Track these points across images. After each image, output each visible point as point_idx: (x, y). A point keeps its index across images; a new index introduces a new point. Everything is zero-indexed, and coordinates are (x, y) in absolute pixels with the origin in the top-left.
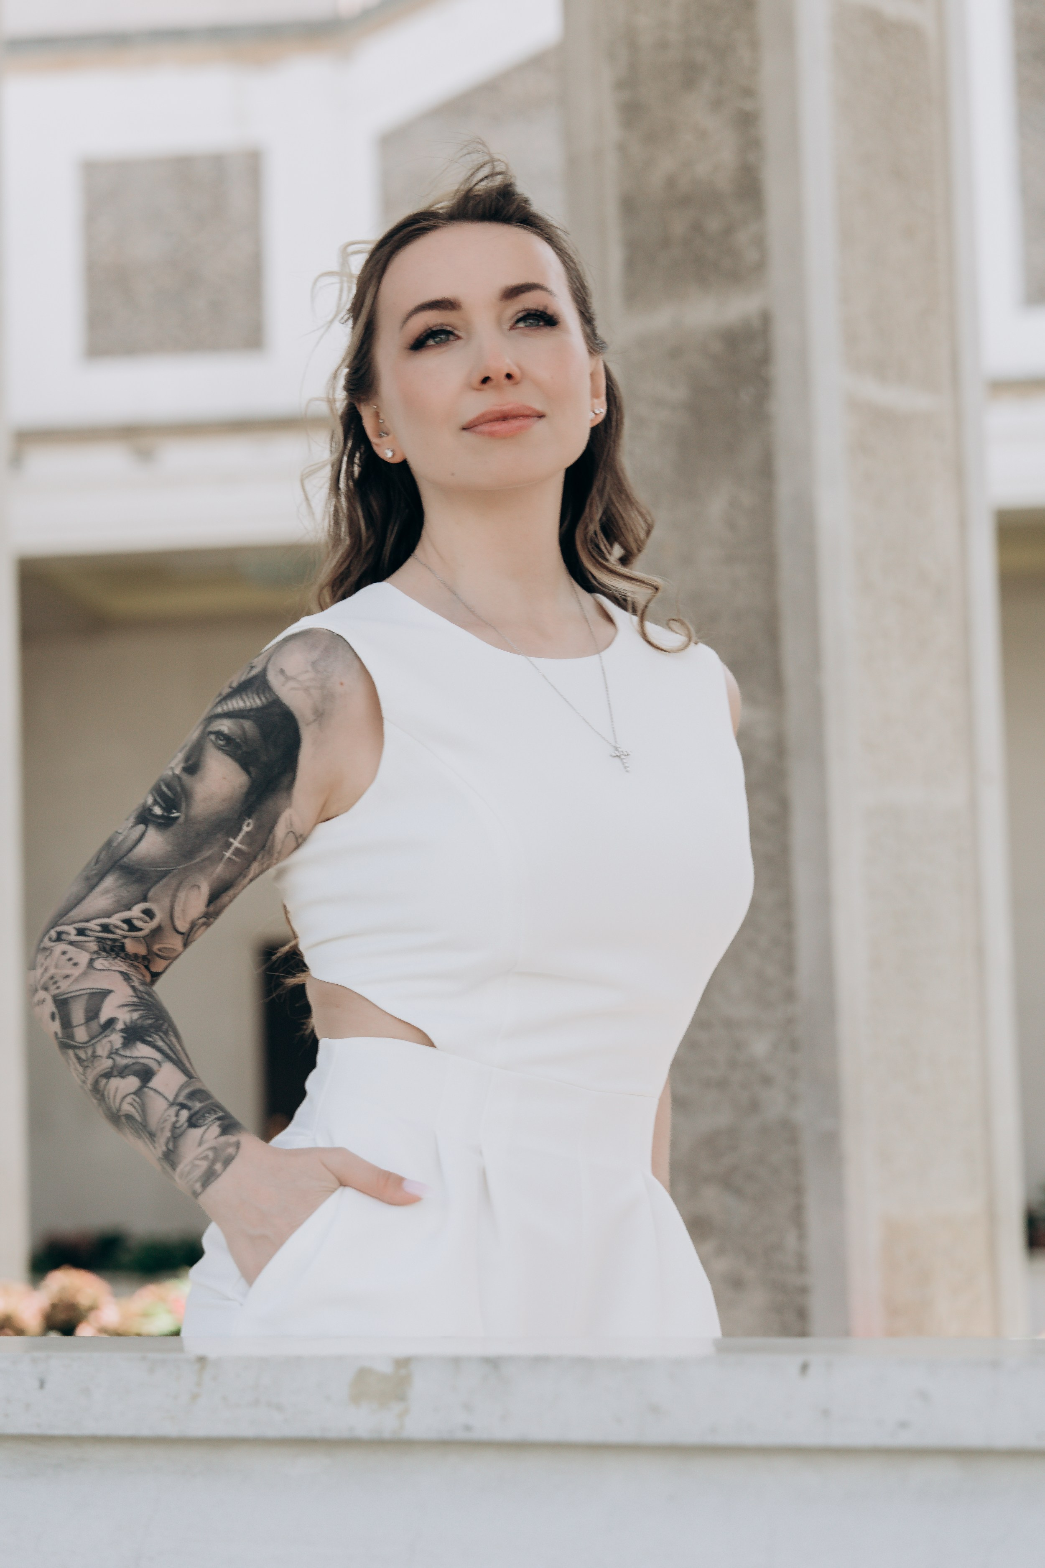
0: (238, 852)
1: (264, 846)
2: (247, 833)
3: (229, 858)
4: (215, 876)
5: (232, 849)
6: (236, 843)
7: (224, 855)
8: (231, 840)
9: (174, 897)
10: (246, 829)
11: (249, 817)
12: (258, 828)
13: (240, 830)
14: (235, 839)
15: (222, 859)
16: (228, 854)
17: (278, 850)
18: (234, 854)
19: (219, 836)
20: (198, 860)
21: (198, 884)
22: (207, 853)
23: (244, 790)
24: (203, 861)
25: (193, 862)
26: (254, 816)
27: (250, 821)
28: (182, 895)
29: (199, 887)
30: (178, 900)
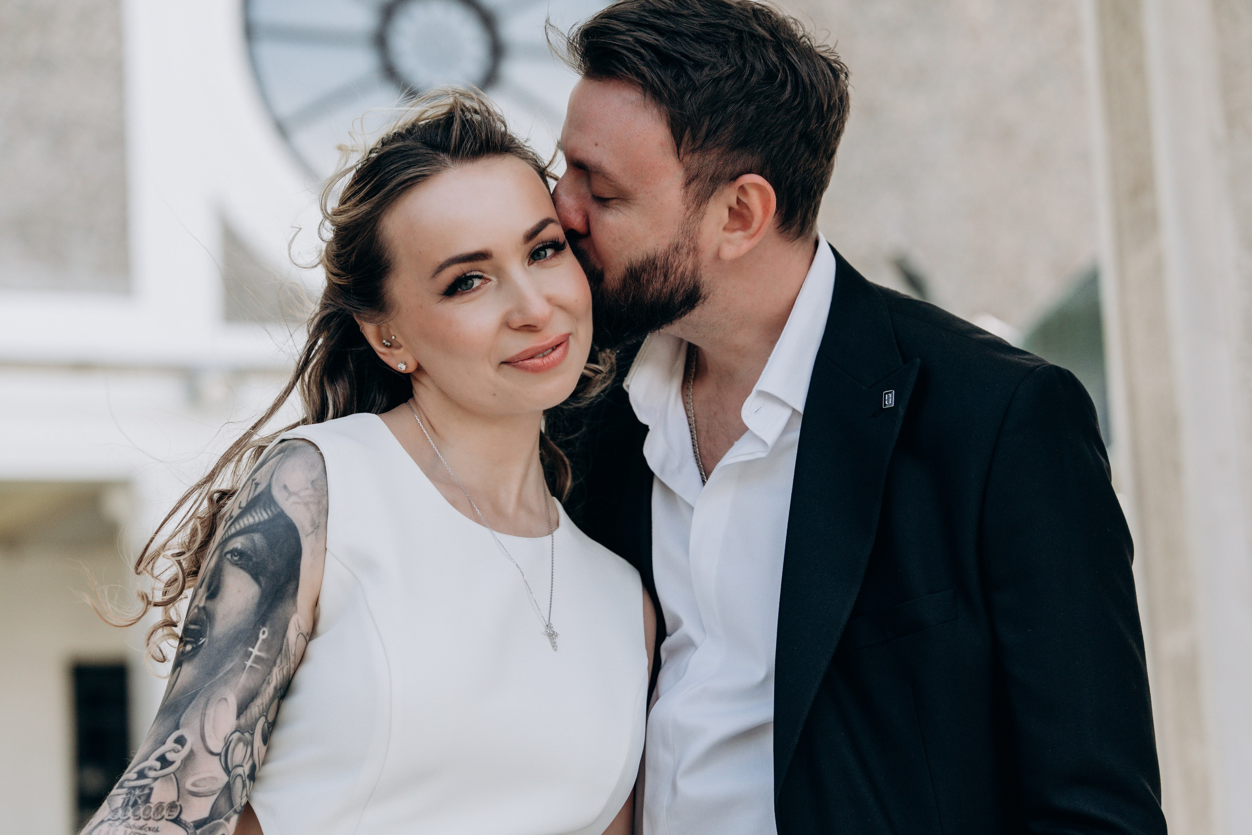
0: (258, 659)
1: (281, 650)
2: (263, 640)
3: (251, 667)
4: (240, 686)
5: (252, 657)
6: (255, 652)
7: (245, 665)
8: (250, 649)
9: (204, 714)
10: (262, 637)
11: (264, 625)
12: (273, 634)
13: (257, 639)
14: (253, 648)
15: (244, 668)
16: (249, 663)
17: (293, 653)
18: (254, 662)
19: (238, 647)
20: (221, 674)
21: (224, 697)
22: (228, 666)
23: (256, 600)
24: (225, 674)
25: (217, 678)
26: (268, 624)
27: (264, 629)
28: (210, 712)
29: (226, 699)
30: (207, 718)
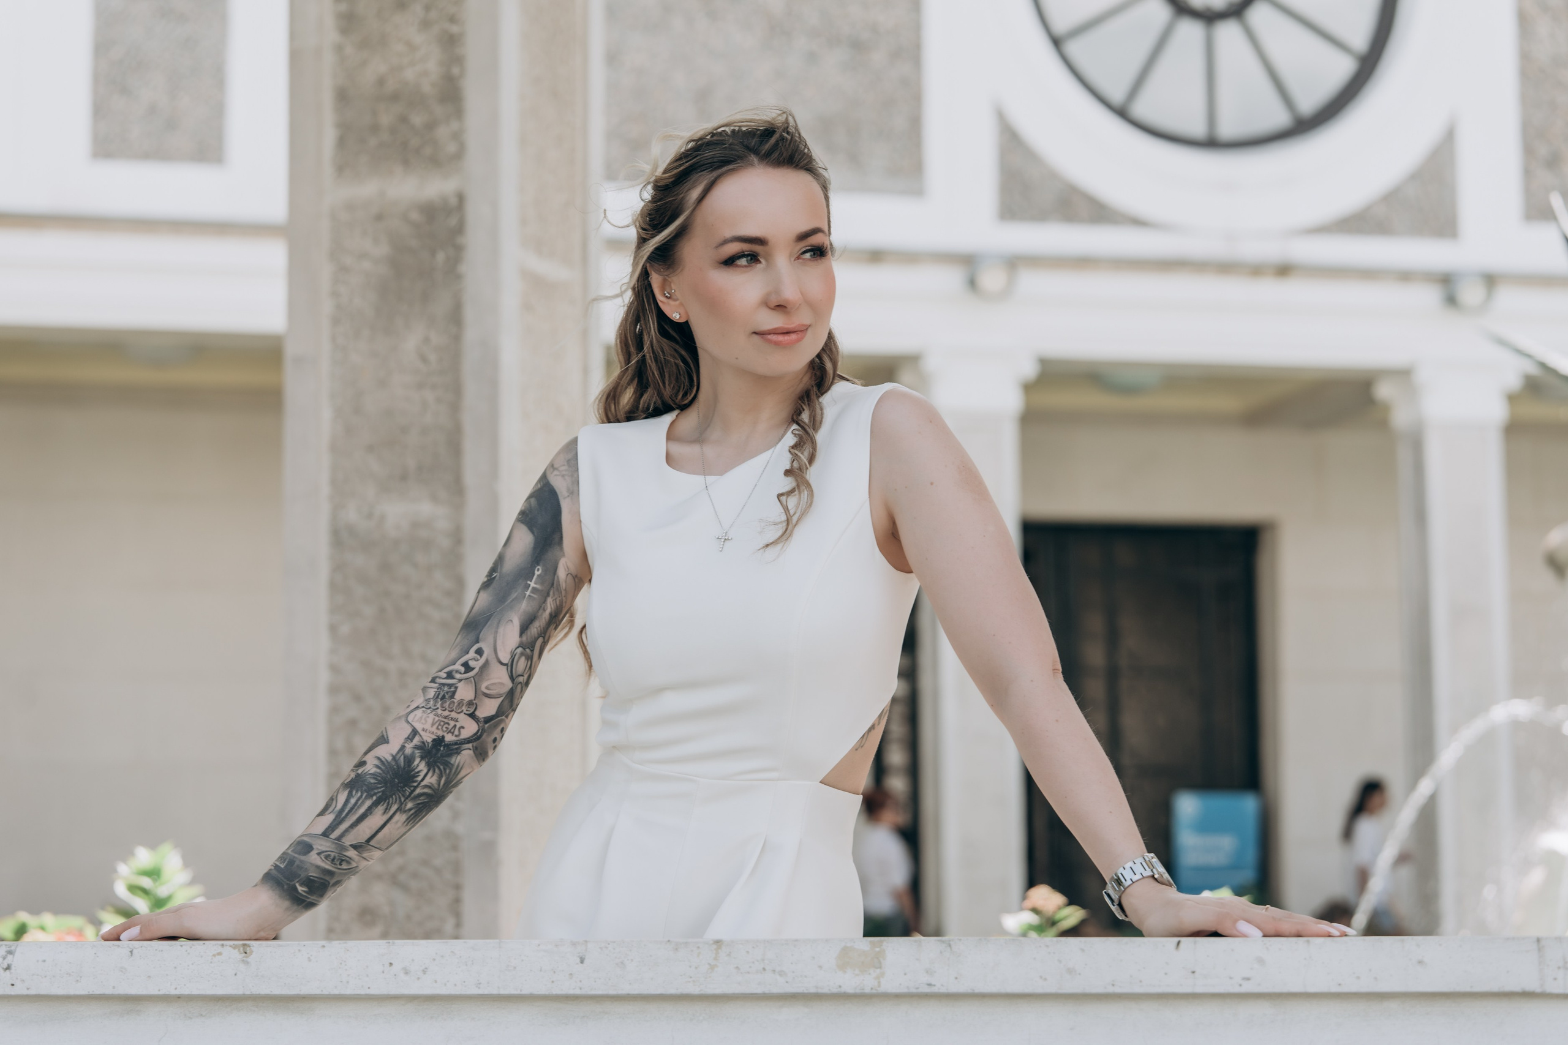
0: (534, 590)
1: (553, 584)
2: (538, 575)
3: (529, 596)
4: (521, 610)
5: (530, 588)
6: (532, 584)
7: (526, 594)
8: (529, 582)
9: (496, 632)
10: (537, 573)
11: (538, 565)
12: (545, 571)
13: (534, 574)
14: (531, 581)
15: (525, 597)
16: (528, 593)
17: (564, 588)
18: (532, 592)
19: (520, 581)
20: (509, 601)
21: (510, 619)
22: (514, 595)
23: (532, 545)
24: (512, 601)
25: (506, 603)
26: (541, 564)
27: (539, 567)
28: (501, 630)
29: (511, 621)
30: (498, 635)
